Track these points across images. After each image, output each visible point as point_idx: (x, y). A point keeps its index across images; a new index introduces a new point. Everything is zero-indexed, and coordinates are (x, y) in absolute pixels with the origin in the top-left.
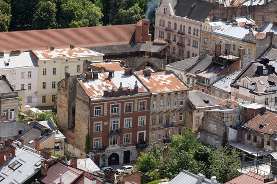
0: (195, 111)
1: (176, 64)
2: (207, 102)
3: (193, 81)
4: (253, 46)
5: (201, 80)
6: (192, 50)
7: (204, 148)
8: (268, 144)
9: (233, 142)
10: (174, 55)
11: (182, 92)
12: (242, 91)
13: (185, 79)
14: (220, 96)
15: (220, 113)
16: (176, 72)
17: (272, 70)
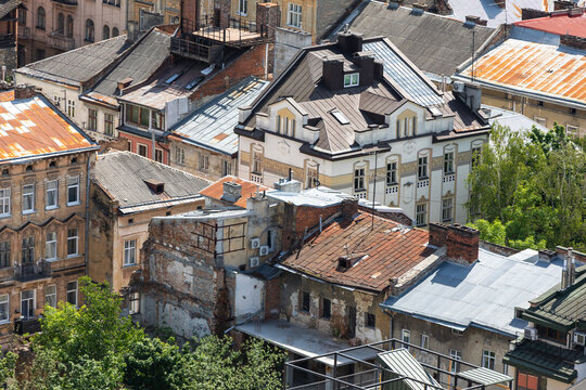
0: (120, 222)
1: (50, 64)
2: (158, 189)
3: (109, 121)
5: (135, 117)
6: (104, 15)
7: (152, 343)
8: (370, 322)
9: (251, 320)
10: (40, 35)
11: (74, 159)
12: (274, 149)
13: (81, 115)
14: (203, 167)
15: (205, 223)
16: (51, 91)
17: (372, 73)
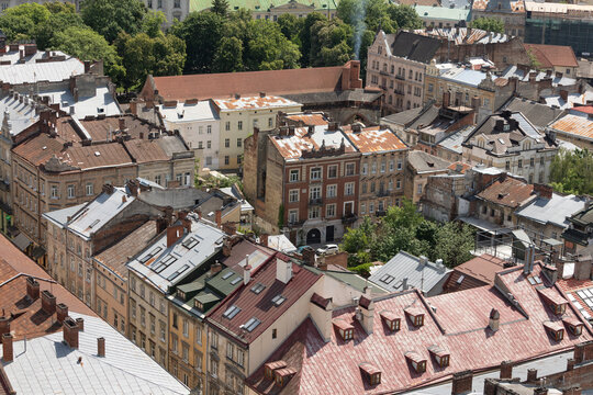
0: (417, 177)
1: (393, 117)
2: (432, 165)
3: (414, 139)
4: (491, 94)
5: (424, 138)
6: (414, 99)
7: (427, 223)
8: (509, 219)
9: (464, 216)
10: (390, 106)
11: (401, 153)
12: (476, 152)
13: (404, 137)
14: (449, 158)
15: (448, 179)
16: (392, 126)
17: (515, 125)
